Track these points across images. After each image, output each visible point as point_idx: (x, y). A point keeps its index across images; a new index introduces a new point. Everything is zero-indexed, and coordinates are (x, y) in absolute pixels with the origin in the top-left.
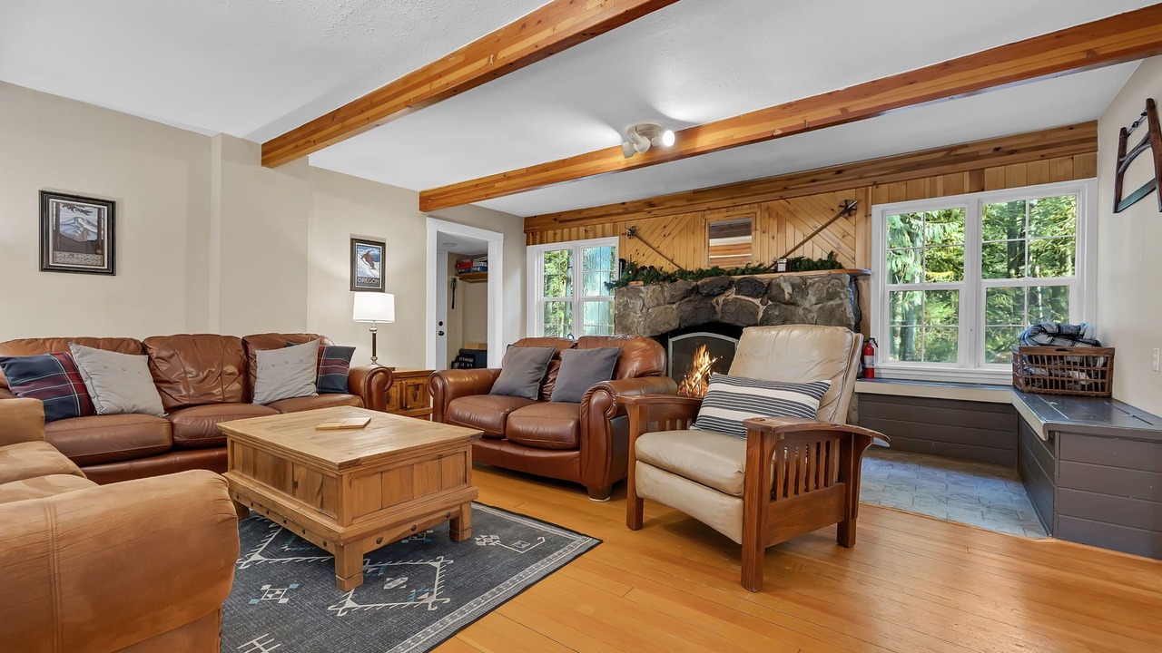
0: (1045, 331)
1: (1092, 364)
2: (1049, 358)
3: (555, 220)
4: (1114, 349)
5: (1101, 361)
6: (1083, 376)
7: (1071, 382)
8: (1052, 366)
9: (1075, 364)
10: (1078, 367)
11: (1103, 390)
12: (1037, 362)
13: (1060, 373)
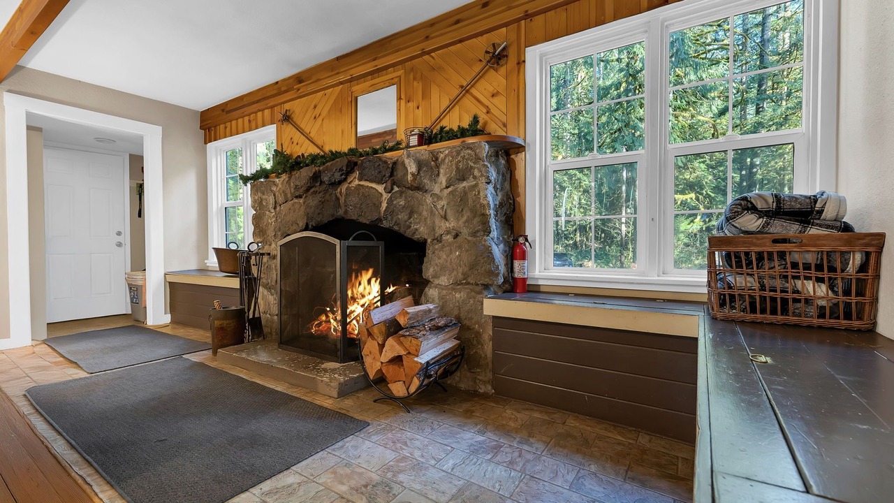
0: (752, 209)
1: (838, 265)
2: (760, 257)
3: (223, 110)
4: (881, 237)
5: (856, 259)
6: (822, 290)
7: (799, 301)
8: (766, 271)
9: (807, 267)
10: (813, 273)
11: (860, 318)
12: (739, 265)
13: (778, 283)
